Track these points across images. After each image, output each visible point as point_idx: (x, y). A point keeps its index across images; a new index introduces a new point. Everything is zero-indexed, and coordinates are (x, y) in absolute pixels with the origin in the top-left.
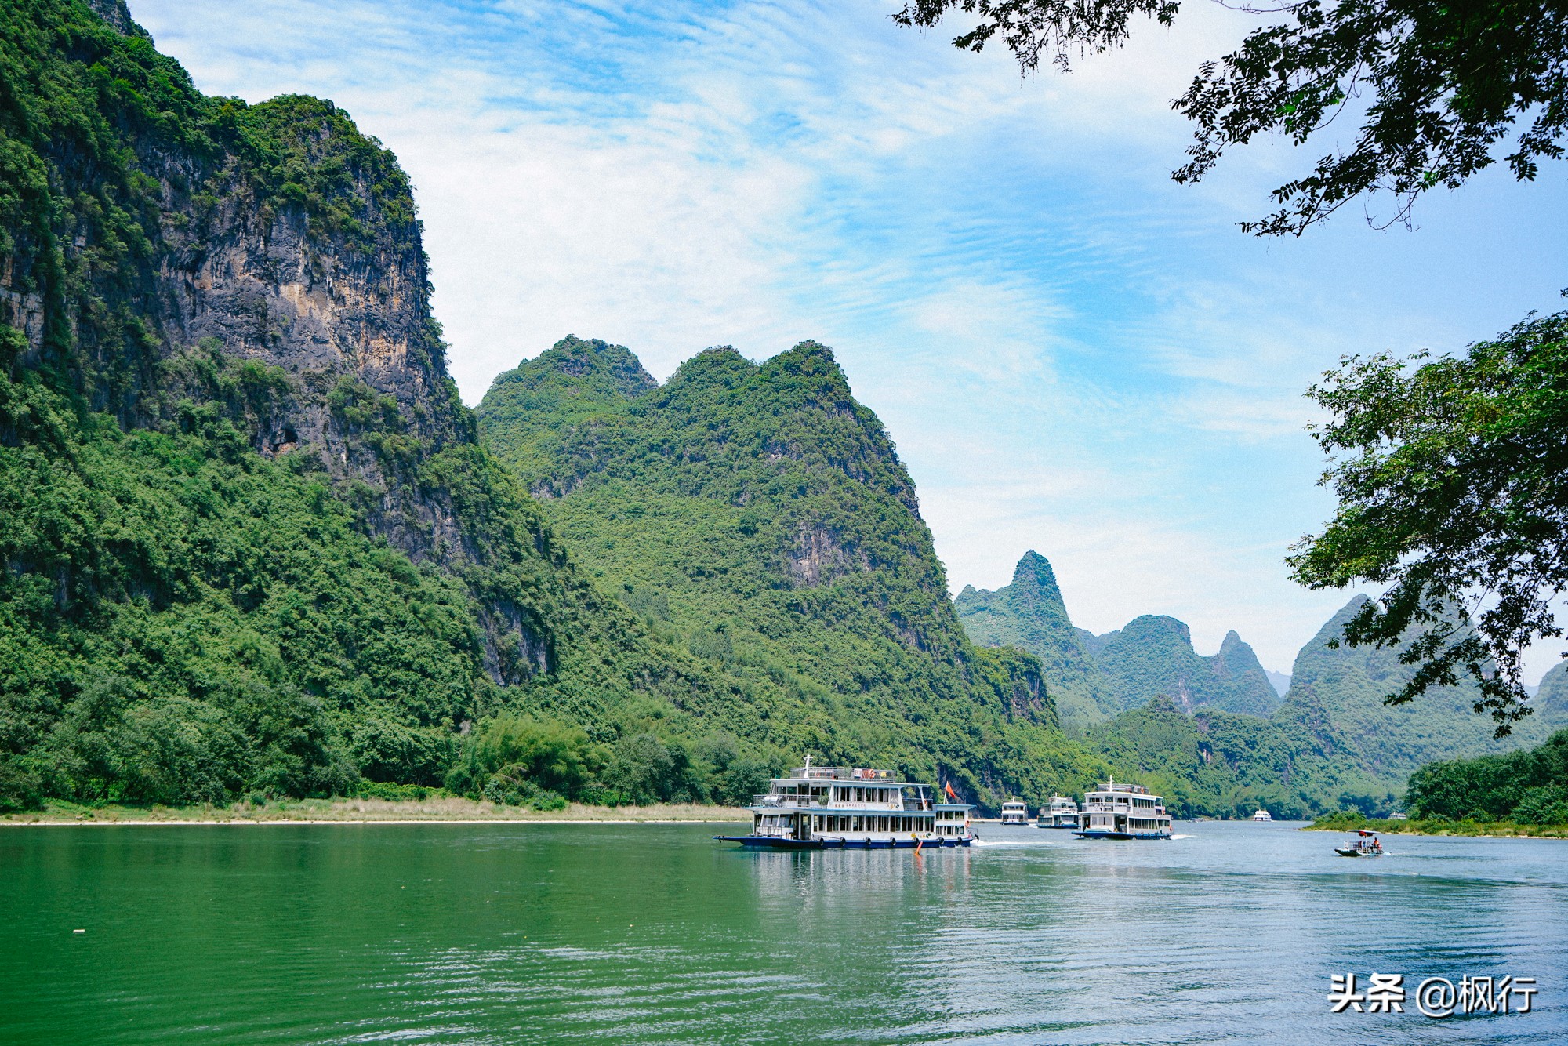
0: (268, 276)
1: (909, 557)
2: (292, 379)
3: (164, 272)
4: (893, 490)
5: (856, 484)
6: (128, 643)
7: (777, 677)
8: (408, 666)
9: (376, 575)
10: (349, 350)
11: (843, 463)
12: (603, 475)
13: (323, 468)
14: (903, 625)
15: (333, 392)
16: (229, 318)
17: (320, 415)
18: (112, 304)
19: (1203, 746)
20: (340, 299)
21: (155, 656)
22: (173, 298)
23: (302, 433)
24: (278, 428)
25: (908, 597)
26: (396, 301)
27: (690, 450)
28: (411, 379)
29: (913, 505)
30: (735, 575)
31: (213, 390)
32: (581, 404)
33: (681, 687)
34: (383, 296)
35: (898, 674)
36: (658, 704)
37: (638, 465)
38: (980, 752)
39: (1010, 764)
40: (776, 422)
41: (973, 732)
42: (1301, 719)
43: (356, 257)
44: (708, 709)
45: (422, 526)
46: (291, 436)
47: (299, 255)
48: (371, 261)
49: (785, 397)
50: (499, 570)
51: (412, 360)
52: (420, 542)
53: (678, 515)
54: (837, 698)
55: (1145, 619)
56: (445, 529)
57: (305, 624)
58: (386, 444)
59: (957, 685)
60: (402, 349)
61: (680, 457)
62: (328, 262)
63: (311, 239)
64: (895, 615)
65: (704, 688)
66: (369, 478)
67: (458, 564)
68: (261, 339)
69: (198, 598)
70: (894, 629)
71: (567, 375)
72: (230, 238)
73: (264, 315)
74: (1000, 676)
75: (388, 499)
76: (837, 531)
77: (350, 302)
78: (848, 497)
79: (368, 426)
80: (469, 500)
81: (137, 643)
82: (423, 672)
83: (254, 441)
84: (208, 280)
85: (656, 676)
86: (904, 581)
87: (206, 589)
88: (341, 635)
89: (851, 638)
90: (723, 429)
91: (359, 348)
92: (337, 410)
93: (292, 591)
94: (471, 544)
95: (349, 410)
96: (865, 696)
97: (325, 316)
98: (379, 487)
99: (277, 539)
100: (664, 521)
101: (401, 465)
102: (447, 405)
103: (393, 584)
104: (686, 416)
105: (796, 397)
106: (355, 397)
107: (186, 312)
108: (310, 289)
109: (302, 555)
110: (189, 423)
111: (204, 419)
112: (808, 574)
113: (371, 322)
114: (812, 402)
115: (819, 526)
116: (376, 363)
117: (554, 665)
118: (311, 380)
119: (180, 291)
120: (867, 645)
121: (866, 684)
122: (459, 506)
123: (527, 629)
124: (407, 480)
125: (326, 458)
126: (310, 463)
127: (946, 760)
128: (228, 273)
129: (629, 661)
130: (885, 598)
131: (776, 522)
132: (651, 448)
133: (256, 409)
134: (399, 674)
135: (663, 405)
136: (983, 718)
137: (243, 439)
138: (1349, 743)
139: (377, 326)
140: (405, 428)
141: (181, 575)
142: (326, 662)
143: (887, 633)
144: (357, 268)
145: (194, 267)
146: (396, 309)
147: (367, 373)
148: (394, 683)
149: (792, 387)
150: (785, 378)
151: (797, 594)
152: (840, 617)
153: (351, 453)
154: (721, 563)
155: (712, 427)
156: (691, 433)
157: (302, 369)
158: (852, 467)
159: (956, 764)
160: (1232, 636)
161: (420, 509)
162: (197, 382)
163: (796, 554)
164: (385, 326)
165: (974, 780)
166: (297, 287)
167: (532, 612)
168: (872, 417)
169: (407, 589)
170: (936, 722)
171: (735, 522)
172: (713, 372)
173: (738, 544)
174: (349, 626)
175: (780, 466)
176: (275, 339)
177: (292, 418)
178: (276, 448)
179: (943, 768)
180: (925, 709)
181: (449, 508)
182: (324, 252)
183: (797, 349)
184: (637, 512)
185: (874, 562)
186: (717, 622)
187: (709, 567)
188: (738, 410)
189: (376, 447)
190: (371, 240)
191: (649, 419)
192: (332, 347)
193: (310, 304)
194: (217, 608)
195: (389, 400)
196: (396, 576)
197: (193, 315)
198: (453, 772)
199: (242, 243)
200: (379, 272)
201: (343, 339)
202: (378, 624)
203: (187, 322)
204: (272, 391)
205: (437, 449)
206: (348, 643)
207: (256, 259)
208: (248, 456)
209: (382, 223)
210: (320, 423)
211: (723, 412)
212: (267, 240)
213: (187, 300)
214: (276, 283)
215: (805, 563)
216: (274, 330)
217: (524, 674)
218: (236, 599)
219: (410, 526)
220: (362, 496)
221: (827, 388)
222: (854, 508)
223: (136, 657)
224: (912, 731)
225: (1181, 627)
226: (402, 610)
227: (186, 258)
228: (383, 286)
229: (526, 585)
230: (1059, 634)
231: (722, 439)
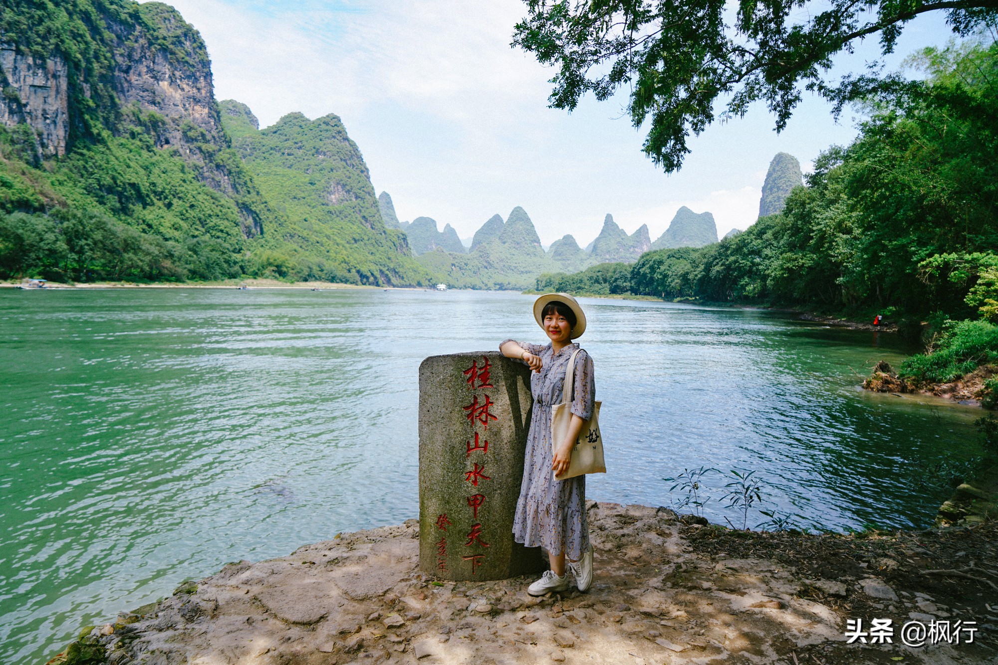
0: (154, 77)
1: (367, 197)
2: (166, 119)
3: (116, 73)
4: (362, 172)
5: (350, 168)
6: (141, 221)
7: (328, 237)
8: (222, 231)
9: (205, 197)
10: (186, 110)
11: (345, 161)
12: (253, 158)
13: (180, 155)
14: (366, 220)
15: (182, 126)
16: (141, 93)
17: (179, 135)
18: (105, 86)
19: (453, 265)
20: (183, 89)
21: (150, 226)
22: (121, 84)
23: (172, 141)
24: (162, 139)
25: (368, 211)
26: (203, 92)
27: (287, 151)
28: (209, 123)
29: (368, 178)
30: (308, 200)
31: (140, 123)
32: (239, 128)
33: (300, 240)
34: (199, 89)
35: (366, 238)
36: (295, 246)
37: (266, 155)
38: (392, 266)
39: (401, 270)
40: (321, 143)
41: (389, 259)
42: (481, 256)
43: (188, 73)
44: (309, 248)
45: (217, 179)
46: (167, 142)
47: (166, 69)
48: (194, 75)
49: (324, 134)
50: (244, 196)
51: (210, 116)
52: (218, 185)
53: (284, 176)
54: (347, 246)
55: (421, 218)
56: (225, 181)
57: (188, 215)
58: (203, 148)
59: (384, 242)
60: (206, 110)
61: (283, 154)
62: (178, 74)
63: (171, 64)
64: (364, 217)
65: (307, 241)
66: (198, 160)
67: (230, 194)
68: (153, 103)
69: (153, 204)
70: (363, 221)
71: (231, 115)
72: (140, 61)
73: (154, 93)
74: (395, 239)
75: (205, 169)
76: (344, 186)
77: (186, 90)
78: (347, 173)
79: (196, 140)
80: (233, 170)
81: (144, 221)
82: (227, 233)
83: (155, 143)
84: (133, 78)
85: (292, 236)
86: (366, 205)
87: (155, 201)
88: (200, 219)
89: (349, 224)
90: (300, 144)
91: (190, 109)
92: (185, 133)
93: (181, 202)
94: (234, 187)
95: (189, 134)
96: (356, 245)
97: (177, 95)
98: (201, 163)
99: (173, 183)
100: (279, 178)
101: (209, 156)
102: (222, 133)
103: (212, 201)
104: (285, 138)
105: (328, 134)
106: (191, 128)
107: (126, 89)
108: (171, 84)
109: (183, 189)
110: (133, 135)
111: (139, 134)
112: (334, 201)
113: (195, 99)
114: (334, 137)
115: (338, 184)
116: (197, 116)
117: (262, 233)
118: (174, 121)
119: (123, 81)
120: (355, 227)
121: (356, 241)
122: (230, 173)
123: (254, 219)
124: (211, 161)
125: (181, 151)
126: (175, 153)
127: (382, 268)
128: (139, 75)
129: (282, 230)
130: (360, 211)
131: (323, 181)
132: (271, 149)
133: (155, 131)
134: (219, 234)
135: (275, 132)
136: (392, 254)
137: (152, 142)
138: (496, 265)
139: (197, 101)
140: (208, 142)
141: (148, 196)
142: (197, 230)
143: (361, 223)
144: (189, 77)
145: (127, 72)
146: (203, 95)
147: (194, 119)
148: (218, 237)
149: (327, 131)
150: (324, 127)
151: (331, 208)
152: (346, 217)
153: (191, 150)
154: (303, 195)
155: (296, 143)
156: (288, 144)
157: (170, 116)
158: (349, 162)
159: (384, 269)
160: (448, 225)
161: (216, 173)
162: (133, 119)
163: (330, 193)
164: (199, 101)
165: (390, 275)
166: (166, 83)
167: (255, 213)
168: (355, 145)
169: (217, 203)
170: (378, 255)
171: (307, 180)
172: (294, 121)
173: (308, 188)
174: (202, 216)
175: (323, 160)
176: (159, 103)
177: (168, 135)
178: (162, 146)
179: (381, 271)
180: (374, 250)
181: (226, 173)
182: (176, 69)
183: (328, 116)
184: (267, 174)
185: (357, 197)
186: (304, 217)
187: (298, 196)
188: (305, 137)
189: (200, 148)
190: (193, 66)
191: (269, 137)
192: (180, 108)
193: (171, 90)
194: (160, 208)
195: (202, 130)
196: (213, 198)
197: (128, 91)
198: (252, 270)
199: (145, 63)
200: (196, 80)
201: (184, 105)
202: (210, 216)
203: (127, 94)
204: (160, 124)
205: (220, 150)
206: (203, 223)
207: (150, 70)
208: (154, 149)
209: (197, 60)
210: (178, 138)
211: (300, 138)
212: (154, 62)
213: (126, 85)
214: (158, 80)
215: (333, 196)
216: (158, 99)
217: (254, 235)
218: (165, 205)
219: (213, 179)
220: (196, 167)
221: (339, 132)
222: (350, 178)
223: (145, 227)
224: (371, 257)
225: (434, 221)
226: (217, 210)
227: (124, 67)
228: (199, 85)
229: (253, 203)
230: (394, 222)
231: (300, 148)
